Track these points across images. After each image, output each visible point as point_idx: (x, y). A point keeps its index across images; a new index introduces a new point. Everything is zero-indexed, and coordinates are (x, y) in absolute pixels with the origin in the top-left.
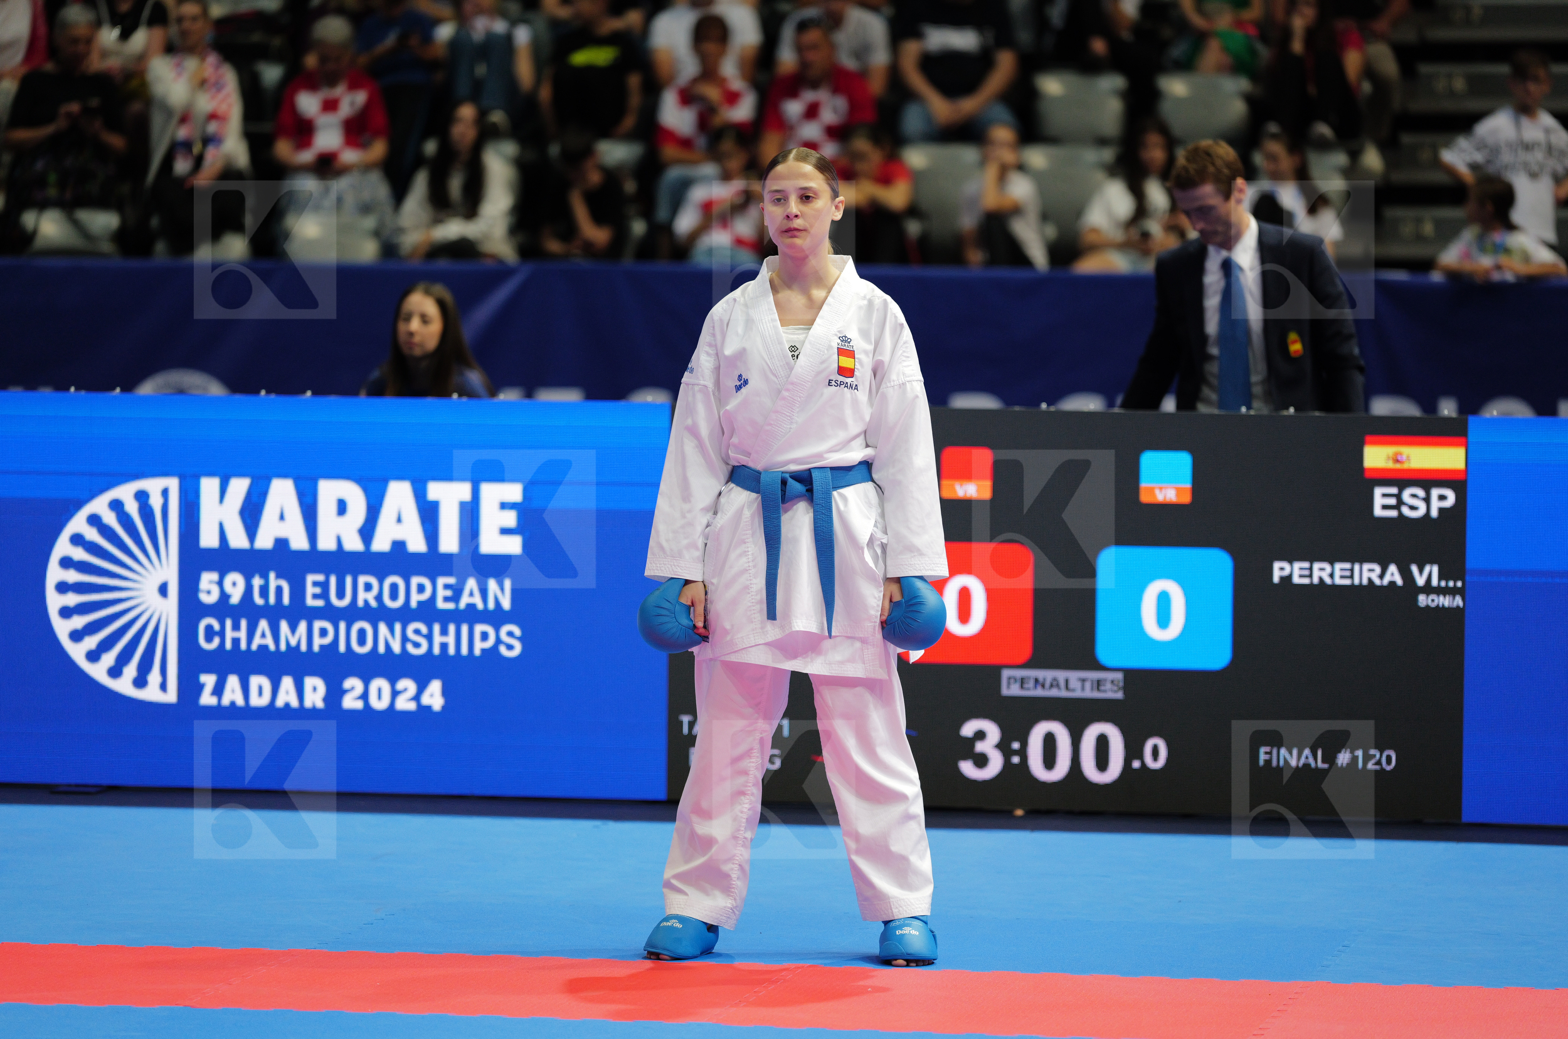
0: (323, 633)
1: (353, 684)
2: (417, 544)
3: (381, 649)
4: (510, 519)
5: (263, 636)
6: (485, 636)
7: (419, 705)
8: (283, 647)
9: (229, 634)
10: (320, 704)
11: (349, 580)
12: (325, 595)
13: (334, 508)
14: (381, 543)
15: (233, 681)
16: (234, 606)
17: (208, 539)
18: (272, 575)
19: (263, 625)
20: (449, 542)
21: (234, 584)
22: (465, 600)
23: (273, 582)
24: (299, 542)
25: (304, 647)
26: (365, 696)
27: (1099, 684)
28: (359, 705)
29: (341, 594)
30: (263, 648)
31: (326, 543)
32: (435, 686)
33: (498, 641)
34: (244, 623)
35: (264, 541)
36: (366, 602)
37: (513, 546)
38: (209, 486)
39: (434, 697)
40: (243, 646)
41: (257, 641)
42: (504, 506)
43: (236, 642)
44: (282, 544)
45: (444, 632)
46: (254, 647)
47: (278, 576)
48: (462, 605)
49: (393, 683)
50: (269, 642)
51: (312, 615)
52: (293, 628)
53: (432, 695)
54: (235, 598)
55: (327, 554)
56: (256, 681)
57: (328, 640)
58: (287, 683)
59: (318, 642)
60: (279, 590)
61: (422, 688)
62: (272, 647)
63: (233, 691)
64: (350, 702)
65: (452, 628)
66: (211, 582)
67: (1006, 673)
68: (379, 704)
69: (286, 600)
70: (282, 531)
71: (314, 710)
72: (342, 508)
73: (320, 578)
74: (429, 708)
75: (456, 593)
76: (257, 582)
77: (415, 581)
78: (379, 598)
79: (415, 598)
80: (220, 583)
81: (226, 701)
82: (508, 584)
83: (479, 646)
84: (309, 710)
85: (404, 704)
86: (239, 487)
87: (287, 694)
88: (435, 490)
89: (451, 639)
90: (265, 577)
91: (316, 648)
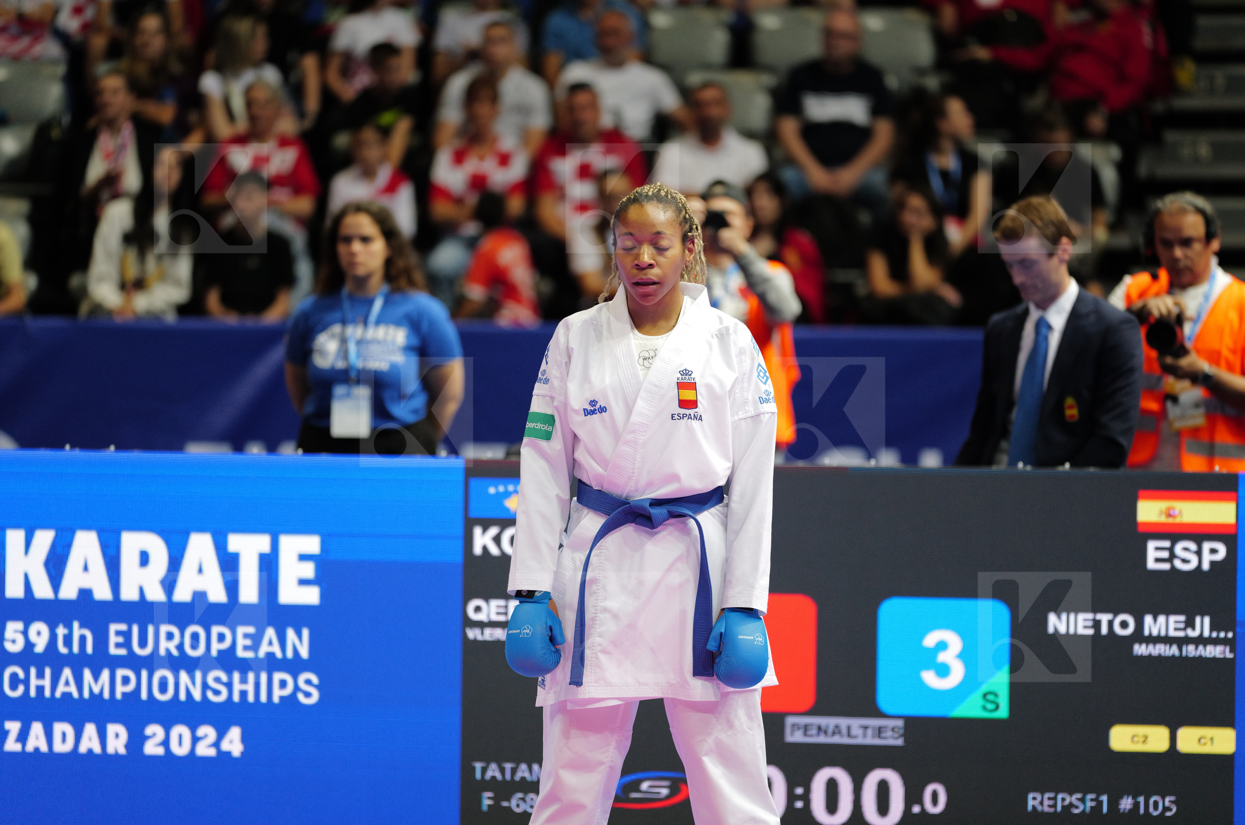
0: (126, 681)
1: (155, 731)
2: (217, 594)
3: (182, 696)
4: (308, 570)
5: (67, 684)
6: (283, 684)
7: (219, 751)
8: (86, 695)
9: (34, 682)
10: (122, 751)
11: (151, 629)
12: (127, 644)
13: (136, 559)
14: (182, 594)
15: (37, 728)
16: (38, 655)
17: (14, 590)
18: (76, 625)
19: (67, 673)
20: (249, 593)
21: (39, 633)
22: (264, 649)
23: (77, 631)
24: (102, 592)
25: (106, 695)
26: (166, 743)
27: (880, 731)
28: (160, 751)
29: (143, 643)
30: (67, 696)
31: (129, 593)
32: (235, 733)
33: (297, 688)
34: (48, 672)
35: (69, 591)
36: (168, 651)
37: (311, 596)
38: (15, 538)
39: (233, 743)
40: (47, 693)
41: (61, 689)
42: (303, 558)
43: (40, 689)
44: (85, 594)
45: (244, 681)
46: (58, 694)
47: (82, 626)
48: (262, 654)
49: (193, 731)
50: (73, 689)
51: (114, 663)
52: (96, 676)
53: (231, 742)
54: (40, 646)
55: (130, 604)
56: (60, 727)
57: (130, 687)
58: (90, 729)
59: (120, 689)
60: (83, 639)
61: (221, 734)
62: (76, 695)
63: (37, 738)
64: (152, 748)
65: (251, 676)
66: (16, 631)
67: (790, 720)
68: (180, 750)
69: (89, 649)
70: (86, 582)
71: (117, 755)
72: (144, 558)
73: (123, 627)
74: (228, 754)
75: (256, 640)
76: (61, 631)
77: (216, 630)
78: (180, 647)
79: (216, 647)
80: (25, 633)
81: (30, 748)
82: (305, 633)
83: (277, 693)
84: (111, 756)
85: (204, 750)
86: (44, 539)
87: (90, 741)
88: (236, 542)
89: (250, 688)
90: (70, 627)
91: (119, 696)
